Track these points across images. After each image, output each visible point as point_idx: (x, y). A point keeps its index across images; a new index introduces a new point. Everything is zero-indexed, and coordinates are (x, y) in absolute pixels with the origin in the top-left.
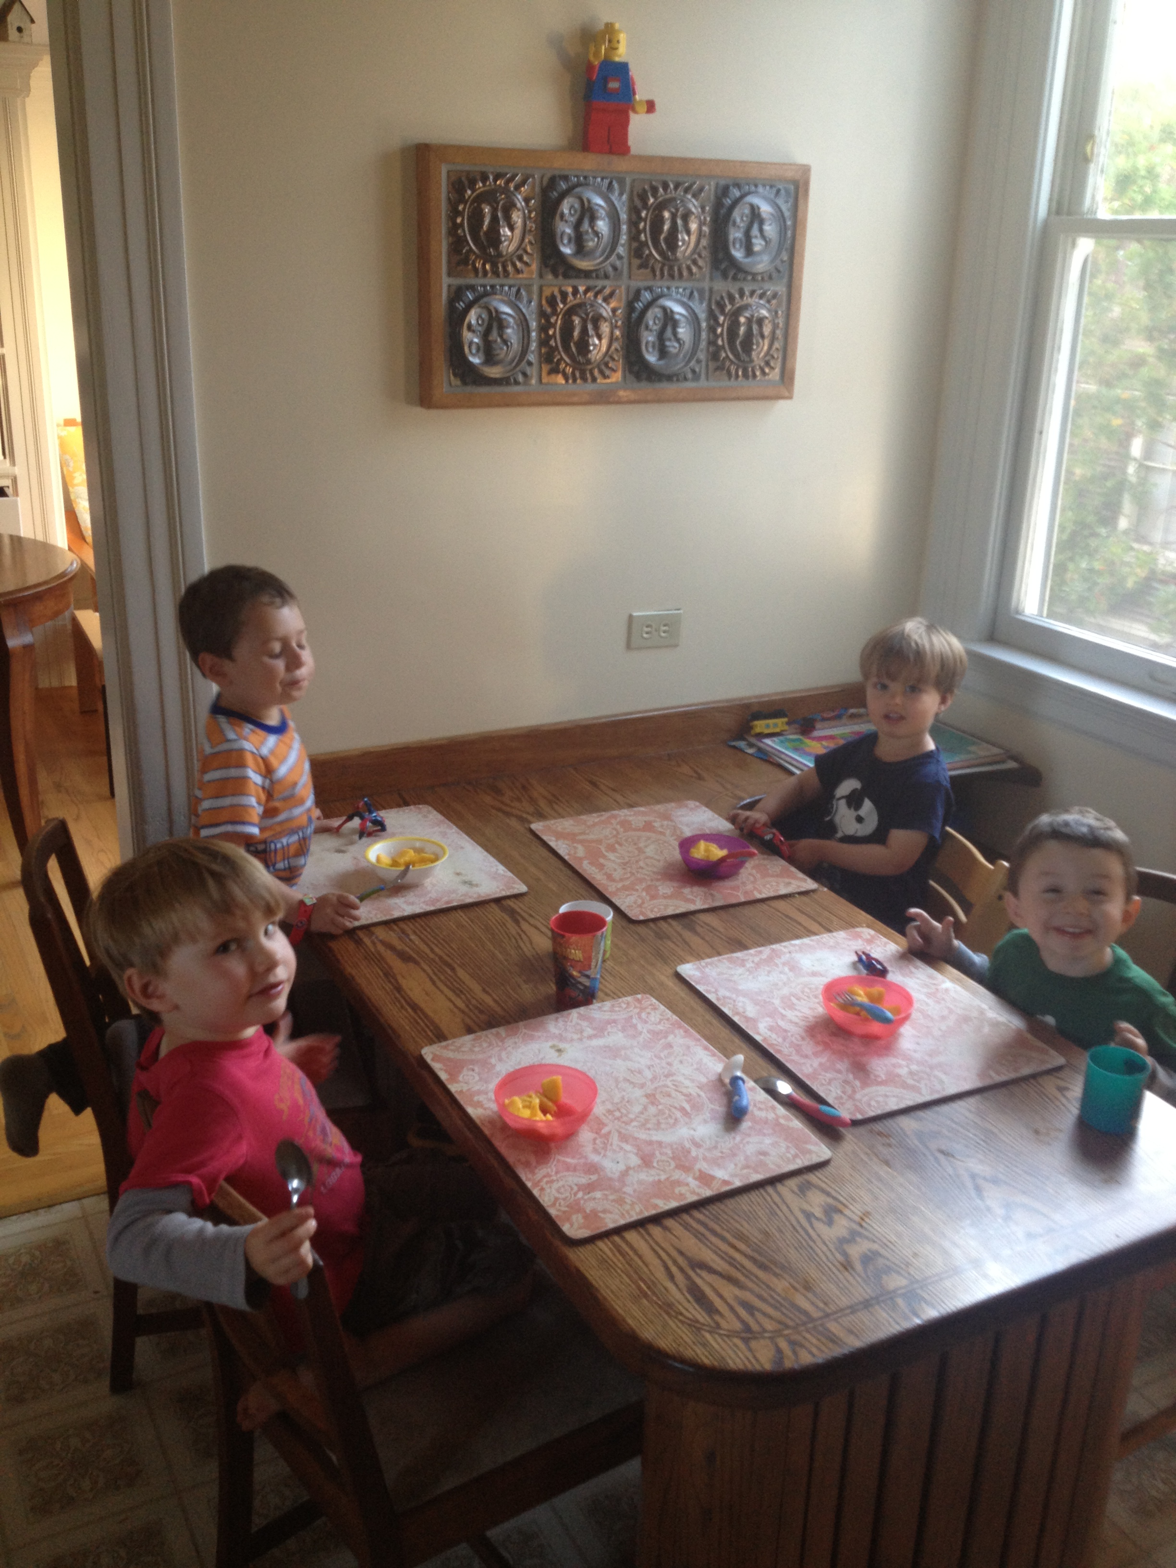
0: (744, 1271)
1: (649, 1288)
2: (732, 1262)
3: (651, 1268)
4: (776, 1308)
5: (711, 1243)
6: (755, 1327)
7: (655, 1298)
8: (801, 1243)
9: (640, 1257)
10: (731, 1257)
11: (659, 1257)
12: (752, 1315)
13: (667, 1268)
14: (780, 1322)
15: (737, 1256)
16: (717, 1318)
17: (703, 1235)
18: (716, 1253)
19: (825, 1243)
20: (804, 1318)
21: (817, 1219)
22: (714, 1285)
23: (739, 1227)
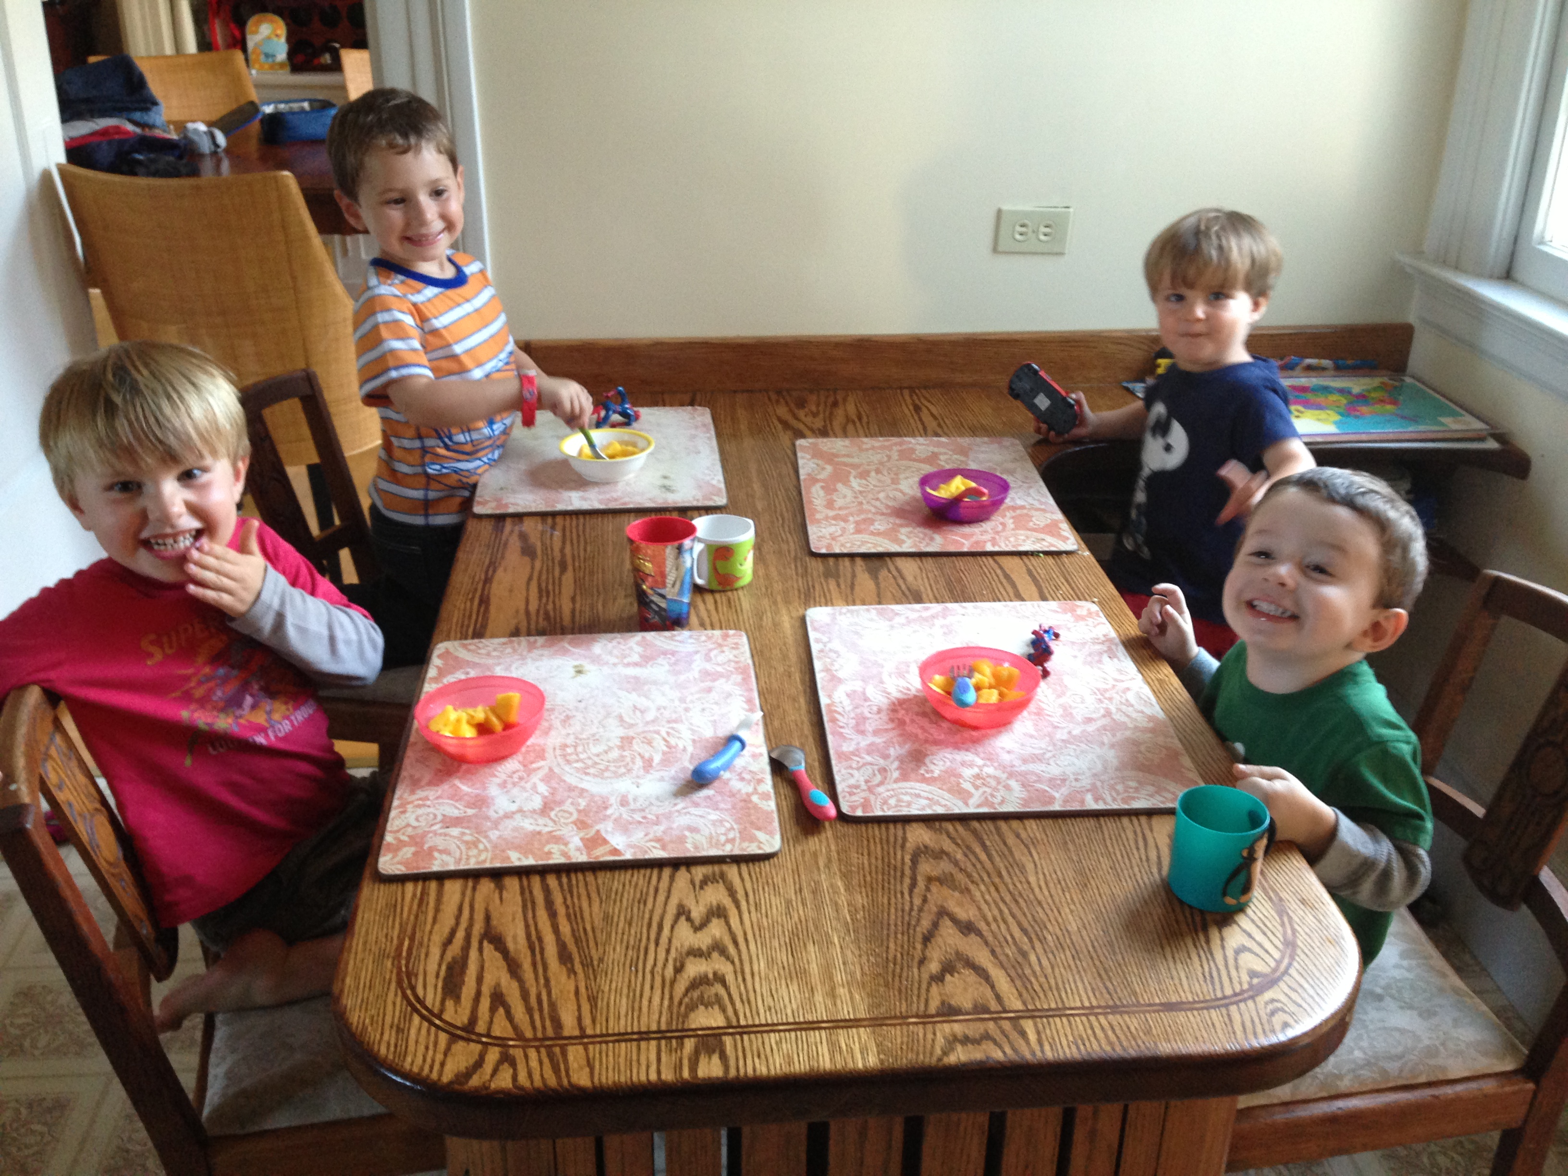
0: (538, 957)
1: (410, 949)
2: (535, 944)
3: (437, 927)
4: (529, 1010)
5: (534, 916)
6: (481, 1028)
7: (403, 962)
8: (640, 941)
9: (437, 910)
10: (540, 939)
11: (458, 918)
12: (493, 1010)
13: (453, 933)
14: (515, 1028)
15: (549, 939)
16: (450, 1004)
17: (533, 903)
18: (527, 926)
19: (668, 951)
20: (550, 1032)
21: (689, 919)
22: (486, 965)
23: (585, 905)
